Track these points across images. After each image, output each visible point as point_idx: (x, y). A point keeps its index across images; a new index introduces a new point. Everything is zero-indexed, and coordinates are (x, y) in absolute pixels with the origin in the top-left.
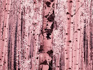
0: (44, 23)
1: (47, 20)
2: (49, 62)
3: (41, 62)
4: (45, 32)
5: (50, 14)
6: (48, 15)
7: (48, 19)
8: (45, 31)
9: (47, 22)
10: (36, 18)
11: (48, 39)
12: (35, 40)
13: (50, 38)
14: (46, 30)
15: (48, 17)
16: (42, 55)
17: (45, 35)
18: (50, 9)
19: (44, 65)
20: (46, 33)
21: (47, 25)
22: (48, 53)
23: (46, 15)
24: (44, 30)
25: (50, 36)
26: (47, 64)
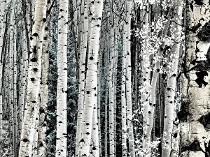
0: (189, 46)
1: (196, 39)
2: (205, 144)
3: (185, 143)
4: (193, 69)
5: (203, 23)
6: (200, 25)
7: (199, 36)
8: (192, 66)
9: (197, 42)
10: (169, 34)
11: (200, 86)
12: (169, 89)
13: (206, 84)
14: (193, 62)
15: (198, 31)
16: (185, 128)
17: (193, 76)
18: (203, 9)
19: (192, 153)
20: (194, 72)
21: (197, 50)
22: (200, 120)
23: (193, 25)
24: (188, 63)
25: (206, 79)
26: (201, 149)
